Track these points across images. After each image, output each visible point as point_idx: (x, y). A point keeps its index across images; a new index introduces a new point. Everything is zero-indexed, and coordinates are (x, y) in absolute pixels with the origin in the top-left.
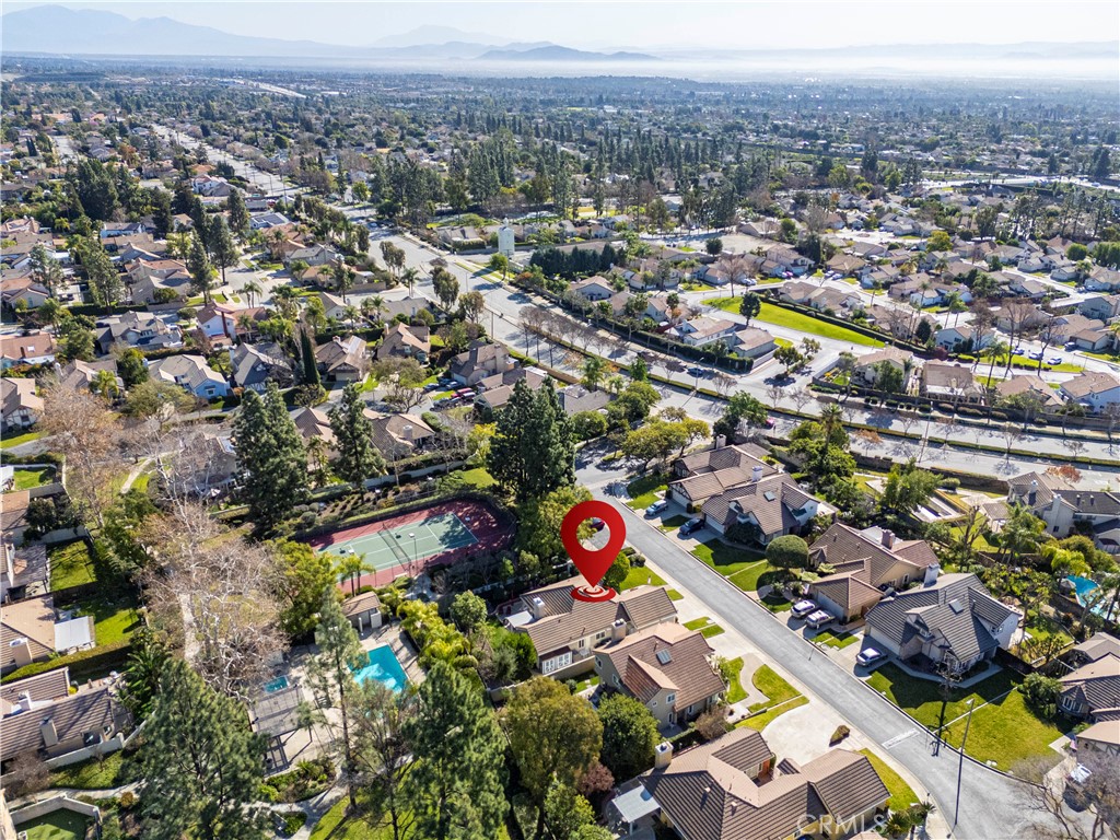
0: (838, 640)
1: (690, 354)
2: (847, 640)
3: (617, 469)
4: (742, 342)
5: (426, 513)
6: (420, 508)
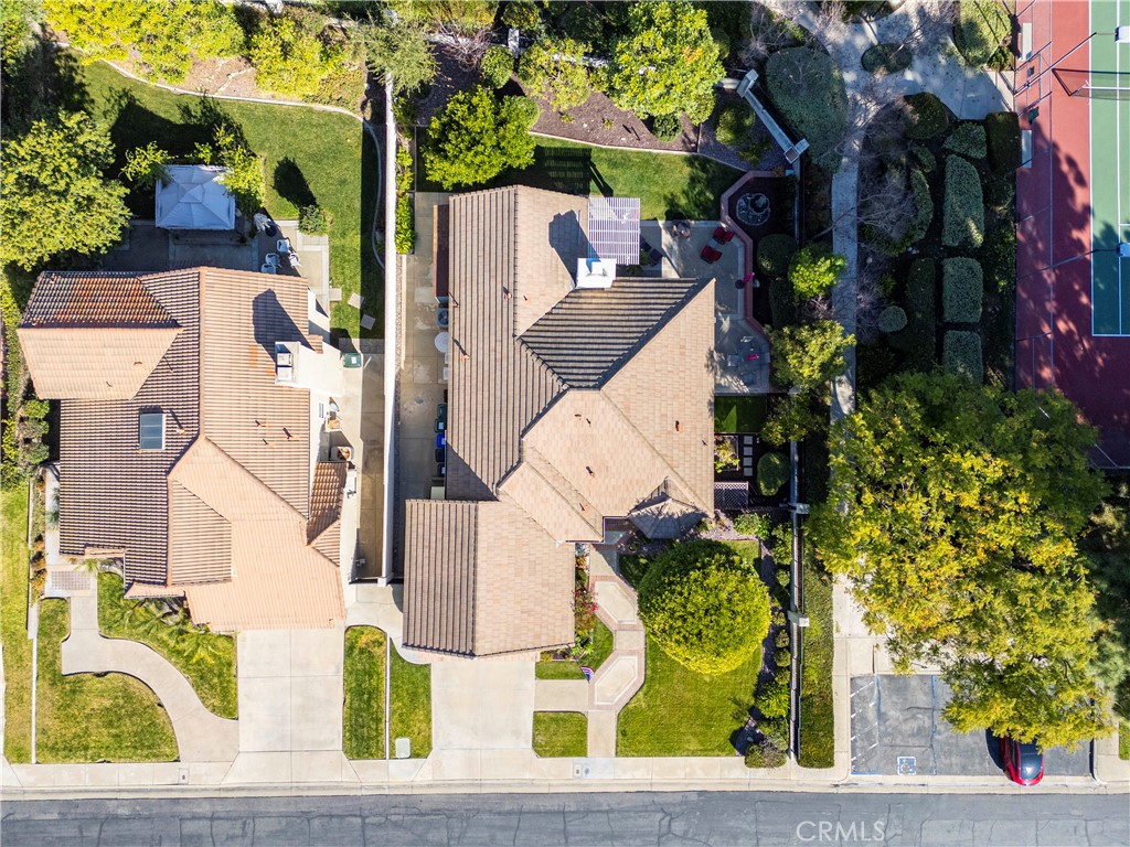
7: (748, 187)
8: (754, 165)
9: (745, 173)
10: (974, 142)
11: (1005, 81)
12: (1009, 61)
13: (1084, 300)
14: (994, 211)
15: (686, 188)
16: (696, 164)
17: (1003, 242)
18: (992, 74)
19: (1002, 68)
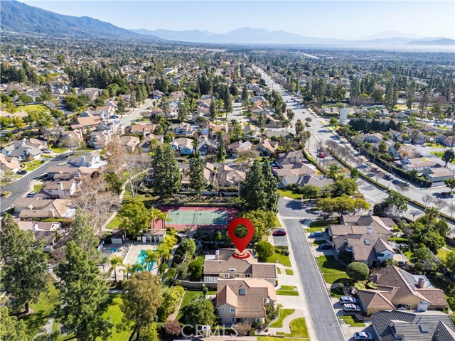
0: (353, 322)
1: (399, 174)
2: (359, 324)
3: (315, 214)
4: (432, 173)
5: (218, 208)
6: (216, 206)
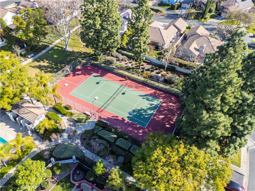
7: (73, 174)
8: (70, 170)
9: (70, 173)
10: (98, 128)
11: (92, 119)
12: (89, 117)
13: (138, 126)
14: (113, 132)
15: (62, 189)
16: (60, 183)
17: (119, 133)
18: (89, 120)
19: (89, 118)
